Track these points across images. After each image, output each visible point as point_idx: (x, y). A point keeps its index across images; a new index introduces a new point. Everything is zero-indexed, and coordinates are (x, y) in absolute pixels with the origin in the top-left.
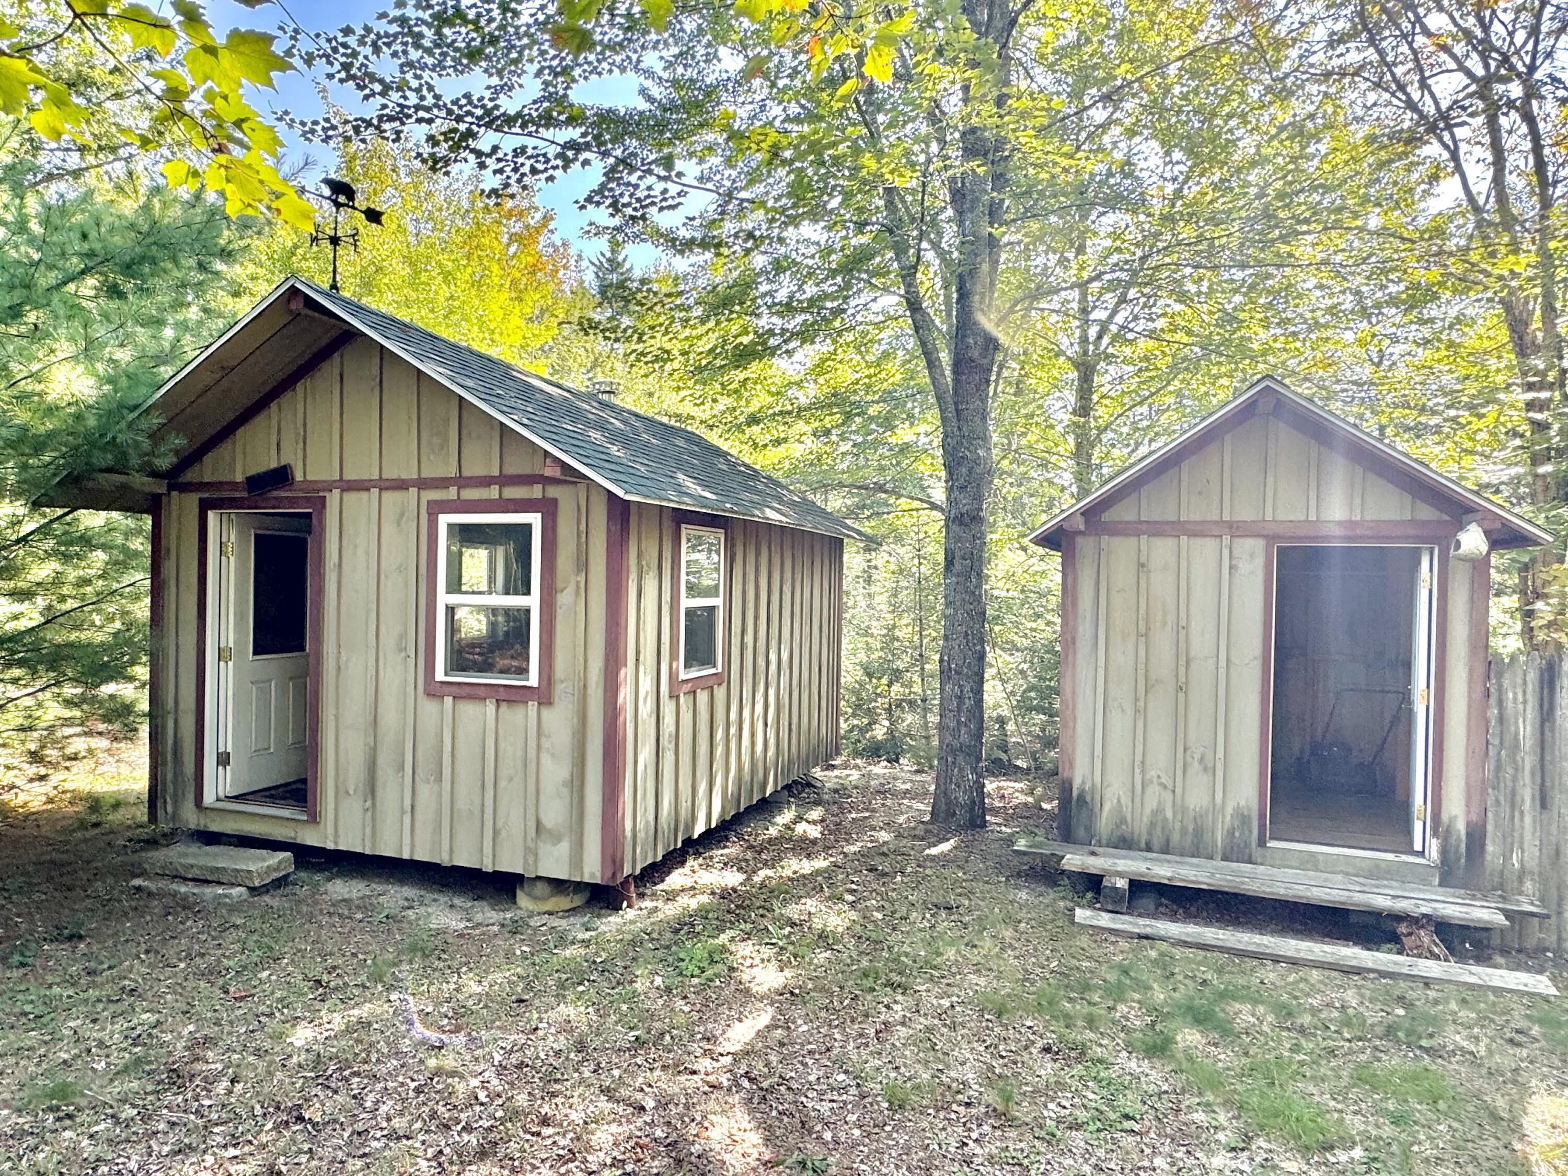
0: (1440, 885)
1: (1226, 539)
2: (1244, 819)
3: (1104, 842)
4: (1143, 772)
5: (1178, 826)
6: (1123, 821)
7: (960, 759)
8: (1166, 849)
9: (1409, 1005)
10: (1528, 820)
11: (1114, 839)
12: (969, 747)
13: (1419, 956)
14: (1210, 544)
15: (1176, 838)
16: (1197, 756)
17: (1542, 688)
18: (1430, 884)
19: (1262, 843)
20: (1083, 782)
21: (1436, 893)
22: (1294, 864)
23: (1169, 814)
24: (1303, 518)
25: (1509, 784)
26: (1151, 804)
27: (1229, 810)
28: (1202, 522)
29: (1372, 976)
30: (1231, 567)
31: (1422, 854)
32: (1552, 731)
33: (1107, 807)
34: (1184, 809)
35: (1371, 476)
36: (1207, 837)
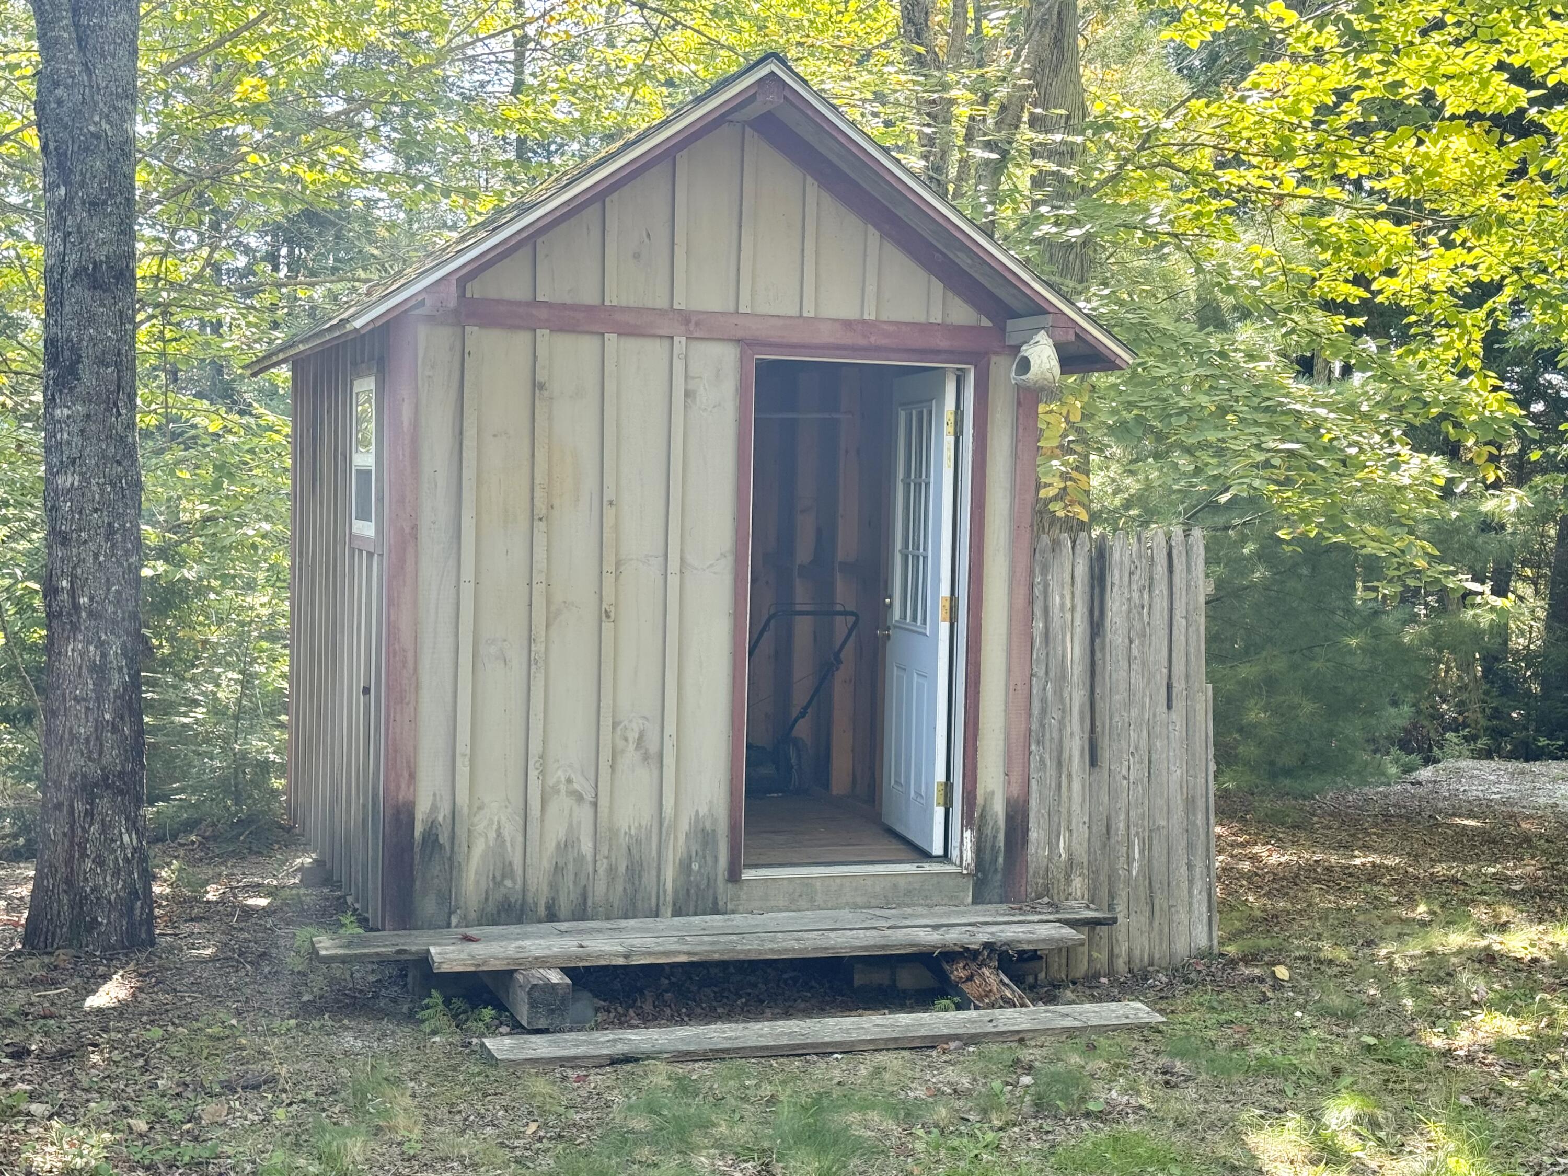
0: (974, 902)
1: (680, 342)
2: (705, 837)
3: (473, 916)
4: (543, 773)
5: (602, 867)
6: (507, 871)
7: (104, 804)
8: (581, 913)
9: (1029, 1069)
10: (1076, 786)
11: (491, 907)
12: (121, 775)
13: (992, 1006)
14: (654, 350)
15: (600, 888)
16: (633, 736)
17: (1092, 587)
18: (962, 903)
19: (734, 876)
20: (434, 808)
21: (977, 913)
22: (781, 903)
23: (586, 846)
24: (794, 312)
25: (1055, 735)
26: (555, 832)
27: (684, 826)
28: (639, 311)
29: (952, 1045)
30: (687, 394)
31: (945, 857)
32: (1103, 649)
33: (479, 848)
34: (613, 833)
35: (889, 247)
36: (649, 879)
